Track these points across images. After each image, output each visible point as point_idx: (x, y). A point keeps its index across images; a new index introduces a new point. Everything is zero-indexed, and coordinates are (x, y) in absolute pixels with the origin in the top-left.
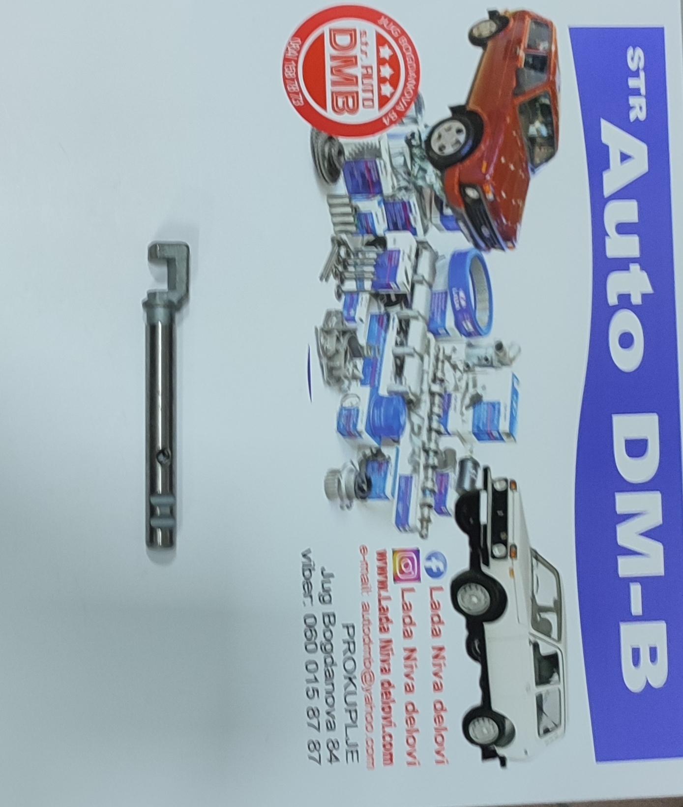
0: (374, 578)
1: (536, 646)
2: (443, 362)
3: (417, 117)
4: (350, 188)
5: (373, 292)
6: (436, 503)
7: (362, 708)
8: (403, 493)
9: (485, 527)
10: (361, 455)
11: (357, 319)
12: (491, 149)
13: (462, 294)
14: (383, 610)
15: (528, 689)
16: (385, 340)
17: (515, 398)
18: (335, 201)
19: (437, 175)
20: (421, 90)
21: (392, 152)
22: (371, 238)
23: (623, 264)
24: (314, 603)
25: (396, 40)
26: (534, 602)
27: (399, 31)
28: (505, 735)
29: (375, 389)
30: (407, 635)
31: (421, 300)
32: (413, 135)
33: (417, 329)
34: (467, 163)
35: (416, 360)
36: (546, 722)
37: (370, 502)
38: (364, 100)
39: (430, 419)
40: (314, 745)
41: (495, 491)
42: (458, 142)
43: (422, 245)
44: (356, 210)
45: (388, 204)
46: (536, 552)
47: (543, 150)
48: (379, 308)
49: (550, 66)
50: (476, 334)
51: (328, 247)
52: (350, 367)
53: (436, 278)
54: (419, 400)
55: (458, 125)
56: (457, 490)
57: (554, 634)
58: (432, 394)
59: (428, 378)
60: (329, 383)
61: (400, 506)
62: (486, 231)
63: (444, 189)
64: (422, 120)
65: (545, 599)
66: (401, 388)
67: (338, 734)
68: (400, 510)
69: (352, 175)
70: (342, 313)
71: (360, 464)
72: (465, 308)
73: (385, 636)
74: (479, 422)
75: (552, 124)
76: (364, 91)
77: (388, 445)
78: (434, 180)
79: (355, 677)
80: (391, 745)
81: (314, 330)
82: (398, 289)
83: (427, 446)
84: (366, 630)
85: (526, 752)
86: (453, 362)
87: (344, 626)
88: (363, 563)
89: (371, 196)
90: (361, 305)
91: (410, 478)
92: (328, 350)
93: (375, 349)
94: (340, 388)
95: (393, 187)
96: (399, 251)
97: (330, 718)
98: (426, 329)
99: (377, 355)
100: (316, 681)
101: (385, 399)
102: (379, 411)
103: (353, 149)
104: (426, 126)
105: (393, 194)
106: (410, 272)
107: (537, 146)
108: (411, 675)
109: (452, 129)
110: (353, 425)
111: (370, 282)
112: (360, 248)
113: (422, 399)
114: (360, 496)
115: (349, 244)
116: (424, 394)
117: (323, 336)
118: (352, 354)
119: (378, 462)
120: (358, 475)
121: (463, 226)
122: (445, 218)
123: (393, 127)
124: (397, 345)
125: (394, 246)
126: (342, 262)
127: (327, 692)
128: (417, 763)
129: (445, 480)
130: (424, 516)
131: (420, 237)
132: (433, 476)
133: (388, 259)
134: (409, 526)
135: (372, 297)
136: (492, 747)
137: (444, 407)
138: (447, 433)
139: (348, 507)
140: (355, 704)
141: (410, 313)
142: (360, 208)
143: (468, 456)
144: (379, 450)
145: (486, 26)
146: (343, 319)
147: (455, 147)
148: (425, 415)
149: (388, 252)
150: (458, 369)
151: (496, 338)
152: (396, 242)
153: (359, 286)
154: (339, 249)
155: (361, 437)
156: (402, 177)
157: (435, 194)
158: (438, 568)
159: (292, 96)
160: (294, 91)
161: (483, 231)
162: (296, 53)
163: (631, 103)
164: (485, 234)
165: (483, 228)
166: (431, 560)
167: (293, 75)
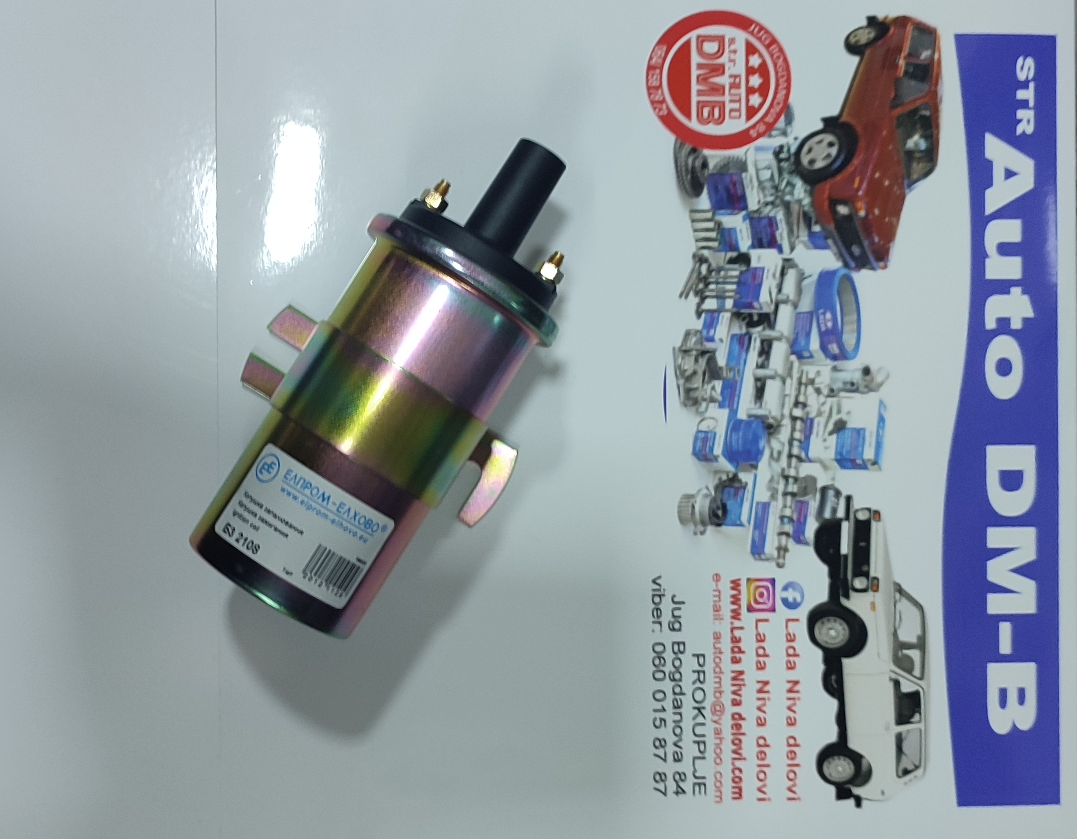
0: (727, 607)
1: (897, 683)
2: (806, 386)
3: (787, 129)
4: (713, 202)
5: (735, 310)
6: (795, 532)
7: (711, 740)
8: (759, 521)
9: (846, 557)
10: (716, 481)
11: (717, 338)
12: (865, 164)
13: (829, 316)
14: (735, 640)
15: (887, 728)
16: (745, 360)
18: (698, 216)
19: (805, 191)
20: (792, 100)
21: (760, 166)
22: (734, 254)
23: (1003, 287)
24: (663, 629)
25: (768, 47)
26: (896, 637)
27: (770, 39)
28: (862, 774)
29: (733, 412)
30: (761, 667)
31: (785, 321)
32: (781, 147)
33: (779, 350)
34: (839, 178)
35: (778, 383)
37: (724, 528)
38: (731, 111)
39: (790, 444)
40: (660, 777)
41: (858, 522)
42: (829, 156)
43: (788, 264)
44: (719, 225)
45: (754, 219)
46: (899, 586)
47: (920, 164)
48: (741, 328)
49: (932, 75)
50: (842, 357)
52: (708, 387)
53: (802, 298)
54: (779, 426)
55: (829, 138)
56: (817, 521)
57: (917, 672)
58: (794, 419)
59: (789, 402)
60: (685, 405)
61: (757, 532)
62: (856, 250)
63: (813, 204)
64: (791, 132)
66: (761, 412)
67: (686, 766)
68: (757, 539)
69: (716, 189)
70: (701, 332)
71: (716, 488)
72: (831, 329)
73: (737, 667)
74: (842, 447)
75: (930, 137)
76: (731, 101)
77: (744, 470)
78: (802, 195)
79: (704, 708)
80: (740, 779)
81: (671, 350)
82: (761, 308)
83: (786, 473)
84: (717, 660)
85: (883, 793)
86: (817, 386)
87: (694, 655)
88: (715, 591)
89: (736, 212)
90: (721, 324)
91: (767, 505)
92: (686, 371)
93: (734, 370)
94: (697, 410)
95: (759, 202)
96: (763, 269)
97: (678, 749)
98: (790, 351)
99: (737, 377)
100: (664, 710)
101: (744, 423)
102: (737, 433)
103: (717, 162)
104: (796, 138)
105: (758, 209)
106: (774, 291)
107: (914, 161)
108: (763, 708)
109: (823, 142)
110: (709, 449)
111: (732, 300)
112: (722, 265)
113: (782, 423)
114: (715, 523)
115: (710, 261)
116: (784, 418)
117: (680, 356)
118: (710, 375)
119: (733, 487)
120: (713, 501)
121: (833, 244)
122: (813, 235)
123: (761, 139)
124: (757, 367)
125: (759, 263)
126: (703, 280)
127: (674, 722)
128: (768, 799)
129: (805, 508)
130: (782, 545)
131: (787, 254)
132: (792, 503)
133: (751, 276)
134: (765, 554)
135: (733, 316)
136: (847, 786)
137: (805, 432)
138: (808, 460)
139: (702, 533)
140: (704, 736)
141: (773, 334)
142: (724, 223)
143: (830, 484)
144: (735, 475)
145: (863, 32)
146: (702, 338)
147: (825, 161)
148: (785, 440)
149: (752, 269)
150: (822, 393)
151: (862, 363)
152: (761, 259)
153: (719, 305)
154: (701, 265)
155: (717, 461)
156: (769, 192)
157: (803, 210)
158: (795, 599)
159: (655, 105)
160: (658, 100)
161: (853, 249)
162: (661, 61)
163: (1018, 117)
164: (855, 253)
165: (854, 247)
166: (787, 590)
167: (657, 83)
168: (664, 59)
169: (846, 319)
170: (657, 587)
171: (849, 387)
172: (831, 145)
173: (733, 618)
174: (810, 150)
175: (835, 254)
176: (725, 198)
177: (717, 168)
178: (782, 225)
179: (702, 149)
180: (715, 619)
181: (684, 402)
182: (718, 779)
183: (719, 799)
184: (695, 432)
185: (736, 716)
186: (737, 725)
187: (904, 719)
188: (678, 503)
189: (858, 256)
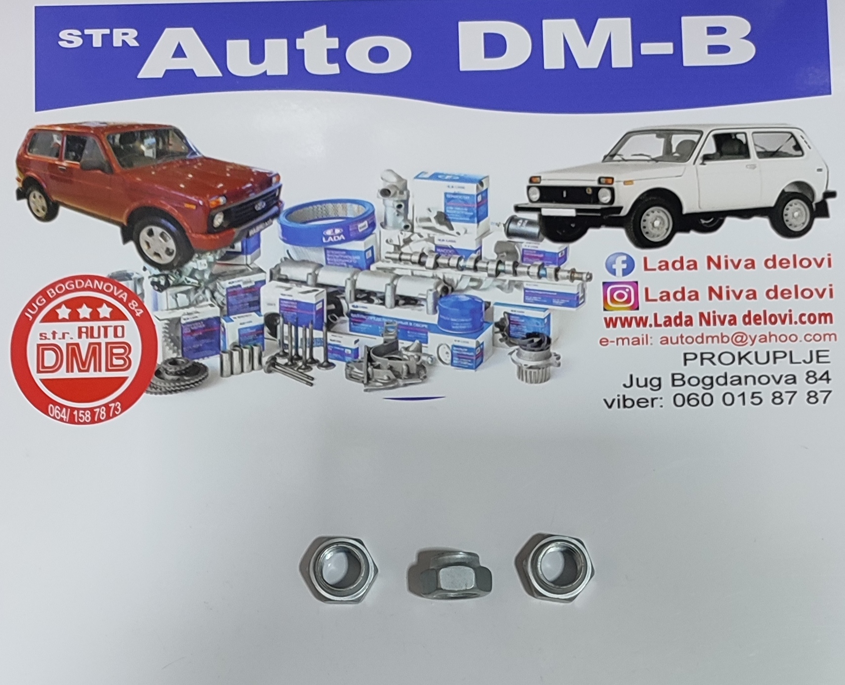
0: (634, 331)
1: (707, 158)
2: (402, 253)
3: (135, 279)
4: (211, 352)
5: (324, 328)
6: (554, 263)
7: (772, 346)
8: (544, 299)
9: (578, 210)
10: (504, 343)
11: (354, 347)
12: (170, 198)
13: (329, 232)
14: (668, 322)
15: (754, 167)
16: (377, 316)
18: (227, 368)
19: (199, 258)
20: (105, 275)
21: (175, 306)
22: (266, 329)
23: (296, 57)
24: (659, 397)
25: (49, 301)
26: (660, 159)
27: (41, 297)
28: (801, 191)
29: (431, 328)
31: (334, 277)
32: (153, 283)
33: (365, 282)
34: (185, 225)
35: (399, 283)
36: (789, 148)
38: (116, 336)
39: (463, 269)
40: (812, 397)
41: (541, 200)
42: (162, 235)
43: (276, 275)
44: (235, 346)
45: (229, 311)
46: (605, 157)
47: (171, 142)
48: (345, 322)
49: (78, 132)
50: (372, 217)
51: (277, 377)
52: (406, 354)
53: (312, 260)
54: (444, 280)
55: (144, 234)
56: (542, 240)
57: (695, 137)
58: (437, 265)
59: (419, 270)
60: (425, 377)
61: (557, 302)
62: (260, 206)
63: (213, 250)
64: (137, 273)
65: (656, 147)
66: (430, 300)
67: (800, 372)
68: (563, 301)
69: (199, 350)
70: (348, 363)
71: (511, 344)
72: (342, 230)
73: (696, 319)
74: (465, 216)
75: (142, 132)
76: (106, 336)
77: (492, 315)
78: (204, 261)
79: (739, 353)
80: (811, 315)
81: (367, 393)
82: (323, 301)
83: (494, 273)
84: (690, 340)
85: (820, 170)
86: (402, 244)
87: (685, 364)
88: (617, 344)
89: (222, 329)
90: (340, 342)
91: (526, 291)
92: (389, 379)
93: (386, 328)
94: (430, 365)
95: (211, 305)
96: (281, 300)
97: (784, 379)
98: (366, 271)
99: (395, 325)
100: (743, 394)
101: (441, 316)
102: (454, 324)
103: (170, 349)
104: (145, 269)
105: (219, 306)
106: (305, 288)
107: (167, 149)
108: (737, 293)
109: (148, 241)
110: (470, 352)
111: (315, 331)
112: (278, 342)
113: (442, 277)
114: (546, 346)
115: (274, 354)
116: (436, 275)
117: (373, 383)
118: (393, 352)
119: (509, 326)
120: (524, 347)
121: (254, 230)
122: (245, 250)
123: (146, 304)
124: (383, 304)
125: (275, 305)
126: (294, 361)
127: (755, 383)
128: (831, 287)
129: (529, 253)
130: (568, 276)
131: (265, 276)
132: (525, 266)
133: (289, 312)
134: (578, 293)
135: (332, 330)
136: (814, 206)
137: (450, 254)
138: (479, 251)
139: (559, 358)
140: (768, 353)
141: (348, 289)
142: (234, 341)
143: (503, 228)
144: (497, 325)
145: (34, 203)
146: (355, 362)
147: (168, 238)
148: (459, 274)
149: (282, 311)
150: (409, 237)
151: (376, 196)
152: (271, 302)
153: (320, 344)
154: (279, 365)
155: (483, 343)
156: (201, 295)
157: (219, 260)
158: (623, 262)
159: (111, 415)
160: (106, 412)
161: (259, 209)
162: (64, 410)
163: (120, 44)
164: (263, 207)
165: (257, 208)
166: (615, 270)
167: (88, 414)
168: (62, 406)
169: (332, 214)
170: (616, 402)
171: (402, 210)
172: (151, 233)
173: (645, 325)
174: (157, 254)
175: (265, 227)
176: (208, 341)
177: (176, 348)
178: (236, 282)
179: (157, 365)
180: (647, 343)
181: (421, 379)
182: (812, 337)
183: (833, 337)
184: (453, 367)
185: (747, 320)
186: (755, 320)
187: (744, 149)
188: (527, 384)
189: (266, 203)
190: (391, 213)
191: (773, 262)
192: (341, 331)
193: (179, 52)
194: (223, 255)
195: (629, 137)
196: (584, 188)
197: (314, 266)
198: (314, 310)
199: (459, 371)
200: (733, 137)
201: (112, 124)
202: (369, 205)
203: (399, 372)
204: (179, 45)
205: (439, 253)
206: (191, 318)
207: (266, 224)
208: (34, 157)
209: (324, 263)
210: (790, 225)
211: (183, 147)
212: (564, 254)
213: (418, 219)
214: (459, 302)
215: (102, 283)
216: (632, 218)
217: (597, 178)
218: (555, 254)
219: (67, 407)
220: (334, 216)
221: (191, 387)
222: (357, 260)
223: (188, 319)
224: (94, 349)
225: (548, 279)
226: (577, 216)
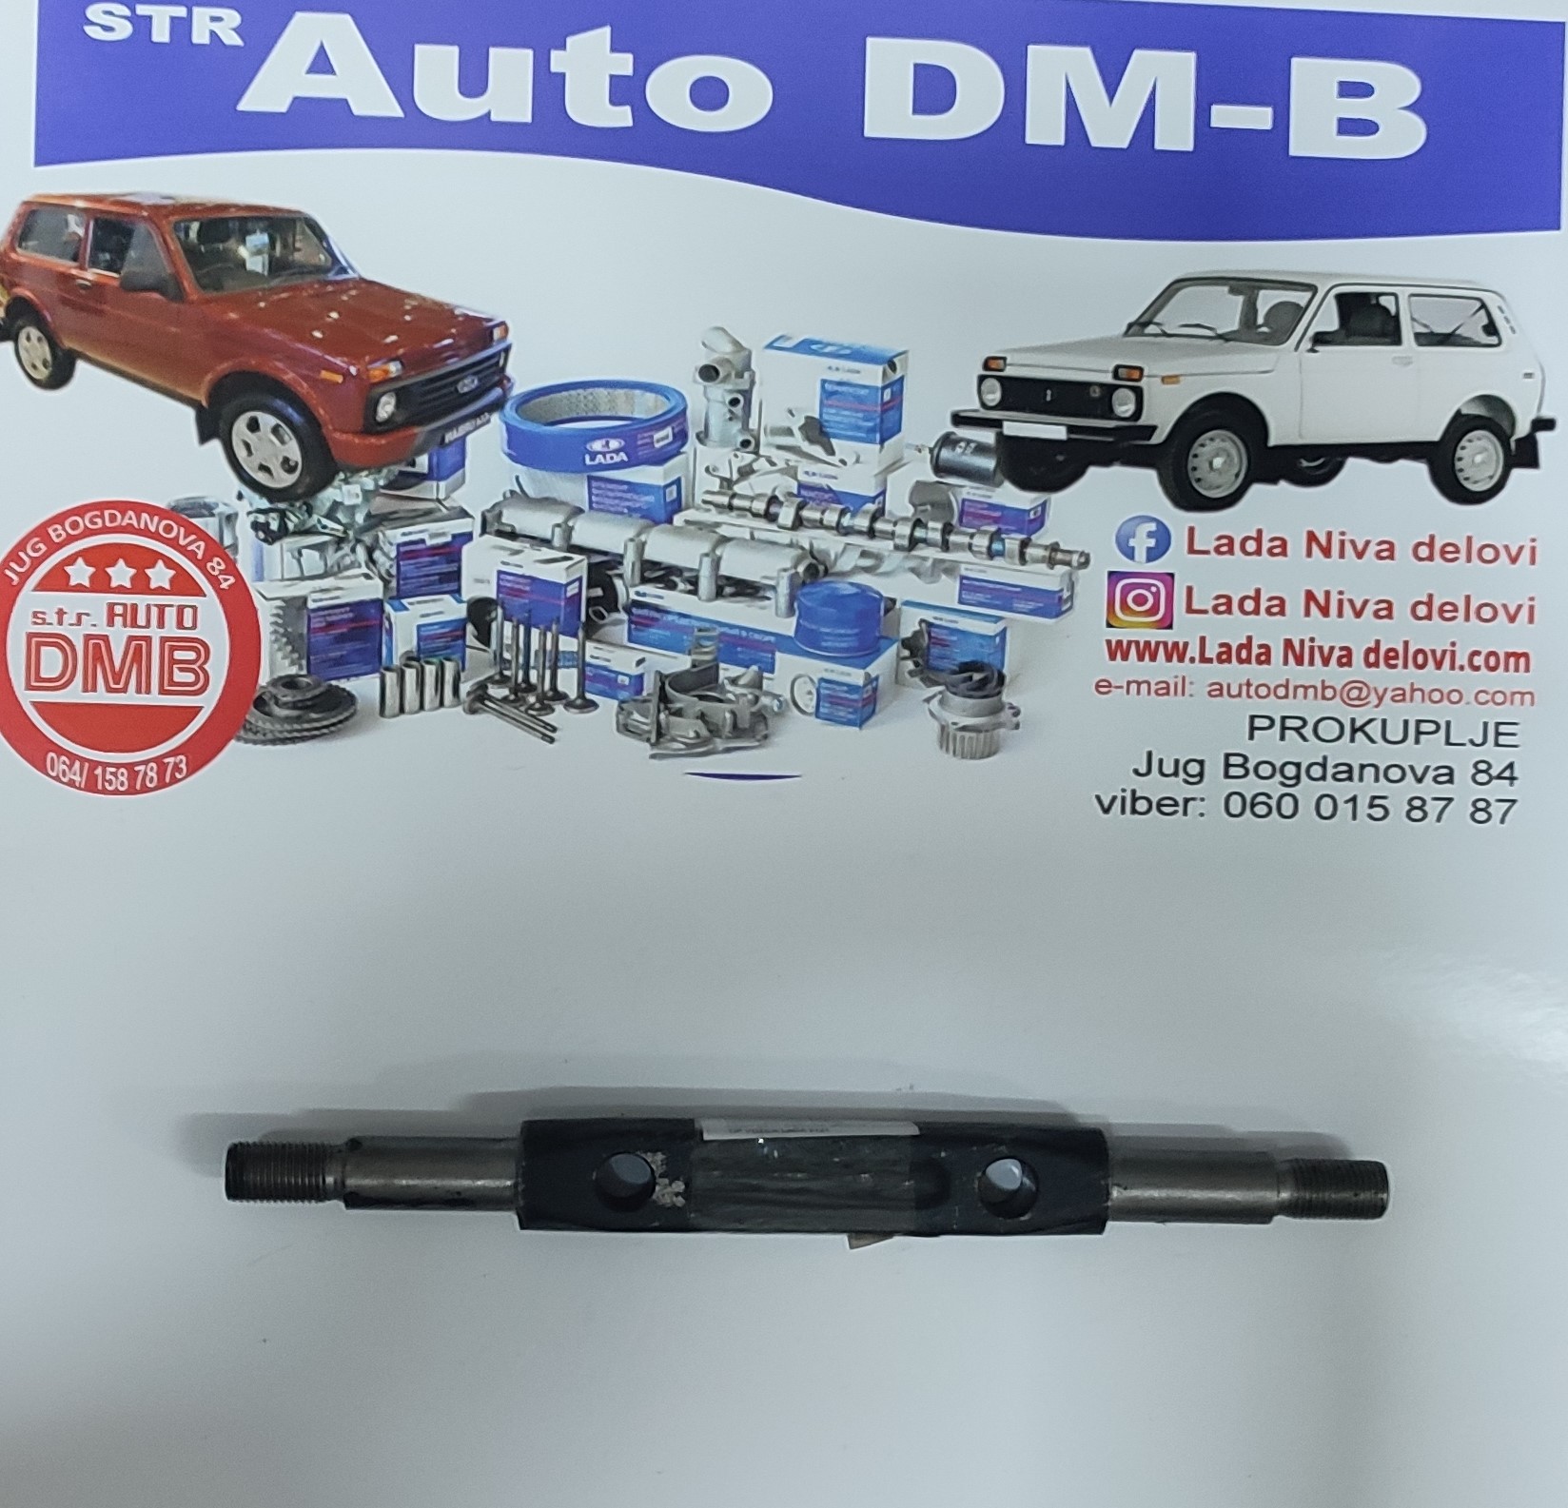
0: (1161, 669)
1: (1321, 339)
2: (734, 496)
3: (220, 514)
4: (364, 668)
5: (581, 634)
6: (1020, 531)
7: (1414, 710)
8: (998, 598)
9: (1071, 429)
10: (917, 680)
11: (635, 671)
12: (294, 359)
14: (1225, 655)
15: (1406, 362)
16: (680, 615)
17: (814, 347)
18: (392, 699)
19: (346, 481)
20: (163, 505)
21: (297, 574)
22: (470, 628)
23: (549, 88)
24: (1198, 795)
25: (53, 548)
26: (1233, 337)
28: (1492, 415)
29: (782, 643)
31: (605, 534)
32: (256, 526)
33: (663, 547)
34: (322, 413)
35: (726, 552)
36: (1474, 330)
37: (1009, 667)
39: (848, 531)
40: (1480, 809)
41: (1001, 406)
42: (275, 430)
43: (492, 524)
44: (410, 659)
45: (401, 590)
46: (1130, 326)
47: (298, 245)
48: (620, 622)
49: (118, 214)
50: (681, 420)
51: (486, 721)
52: (732, 691)
53: (563, 498)
54: (812, 553)
55: (241, 424)
56: (999, 485)
57: (1301, 298)
58: (799, 523)
59: (764, 530)
60: (766, 737)
61: (1021, 605)
62: (468, 384)
63: (375, 468)
64: (225, 504)
65: (1228, 312)
66: (784, 589)
67: (1463, 761)
68: (1031, 605)
69: (339, 662)
70: (622, 703)
71: (930, 682)
72: (623, 443)
73: (1278, 653)
74: (858, 428)
75: (244, 220)
77: (897, 624)
78: (356, 489)
79: (1353, 721)
80: (1492, 653)
81: (656, 762)
82: (580, 579)
83: (905, 542)
84: (1263, 691)
85: (1529, 375)
86: (735, 476)
87: (1251, 737)
88: (1128, 692)
89: (387, 624)
90: (609, 661)
91: (964, 581)
92: (698, 735)
93: (698, 638)
94: (777, 714)
95: (367, 576)
96: (500, 572)
97: (1431, 774)
98: (668, 526)
99: (715, 634)
100: (1354, 799)
101: (802, 623)
102: (826, 638)
103: (284, 658)
104: (240, 496)
105: (382, 578)
106: (547, 553)
107: (290, 258)
108: (1358, 605)
109: (249, 441)
110: (851, 694)
111: (562, 638)
112: (492, 655)
113: (807, 546)
114: (996, 686)
115: (482, 678)
116: (797, 541)
117: (669, 745)
118: (706, 687)
119: (928, 647)
120: (954, 690)
121: (455, 431)
122: (435, 470)
123: (239, 566)
124: (694, 592)
125: (489, 582)
126: (519, 694)
127: (1377, 780)
128: (1531, 603)
129: (975, 507)
130: (1044, 557)
131: (473, 526)
132: (964, 534)
133: (515, 599)
134: (1062, 590)
135: (594, 637)
136: (1513, 445)
137: (825, 500)
138: (881, 498)
139: (1017, 714)
140: (1406, 723)
141: (630, 558)
142: (408, 648)
143: (929, 456)
144: (906, 643)
145: (27, 351)
146: (635, 701)
147: (286, 438)
148: (841, 542)
149: (501, 595)
150: (750, 465)
151: (691, 379)
152: (480, 577)
153: (570, 663)
154: (491, 699)
155: (877, 679)
156: (347, 555)
157: (383, 487)
158: (1150, 535)
159: (168, 780)
160: (158, 773)
161: (466, 390)
162: (77, 764)
163: (206, 40)
164: (473, 386)
165: (462, 388)
166: (1133, 548)
167: (122, 774)
168: (72, 757)
169: (605, 410)
170: (1118, 802)
171: (738, 410)
172: (254, 425)
173: (1181, 659)
174: (264, 469)
175: (477, 428)
176: (358, 645)
177: (296, 656)
178: (416, 533)
179: (258, 688)
180: (1183, 694)
181: (759, 741)
182: (1489, 697)
183: (1528, 697)
184: (819, 721)
185: (1372, 658)
186: (1387, 658)
187: (1390, 328)
188: (954, 759)
189: (480, 380)
190: (718, 414)
191: (1429, 550)
192: (610, 640)
193: (322, 64)
194: (392, 478)
195: (1178, 290)
196: (1087, 385)
197: (567, 510)
198: (563, 596)
199: (832, 728)
200: (1374, 302)
201: (185, 201)
202: (677, 396)
203: (717, 725)
204: (322, 50)
205: (804, 497)
206: (326, 599)
207: (479, 422)
208: (31, 258)
209: (586, 506)
210: (1467, 479)
211: (322, 257)
212: (1039, 513)
213: (768, 431)
214: (837, 596)
215: (156, 519)
216: (1173, 450)
217: (1111, 368)
218: (1024, 511)
219: (83, 760)
220: (608, 414)
221: (324, 734)
222: (647, 503)
223: (321, 600)
224: (139, 648)
225: (1008, 560)
226: (1069, 440)
